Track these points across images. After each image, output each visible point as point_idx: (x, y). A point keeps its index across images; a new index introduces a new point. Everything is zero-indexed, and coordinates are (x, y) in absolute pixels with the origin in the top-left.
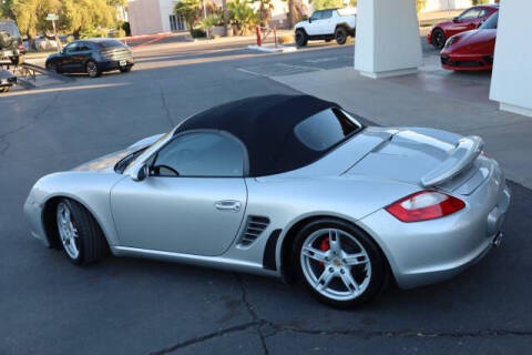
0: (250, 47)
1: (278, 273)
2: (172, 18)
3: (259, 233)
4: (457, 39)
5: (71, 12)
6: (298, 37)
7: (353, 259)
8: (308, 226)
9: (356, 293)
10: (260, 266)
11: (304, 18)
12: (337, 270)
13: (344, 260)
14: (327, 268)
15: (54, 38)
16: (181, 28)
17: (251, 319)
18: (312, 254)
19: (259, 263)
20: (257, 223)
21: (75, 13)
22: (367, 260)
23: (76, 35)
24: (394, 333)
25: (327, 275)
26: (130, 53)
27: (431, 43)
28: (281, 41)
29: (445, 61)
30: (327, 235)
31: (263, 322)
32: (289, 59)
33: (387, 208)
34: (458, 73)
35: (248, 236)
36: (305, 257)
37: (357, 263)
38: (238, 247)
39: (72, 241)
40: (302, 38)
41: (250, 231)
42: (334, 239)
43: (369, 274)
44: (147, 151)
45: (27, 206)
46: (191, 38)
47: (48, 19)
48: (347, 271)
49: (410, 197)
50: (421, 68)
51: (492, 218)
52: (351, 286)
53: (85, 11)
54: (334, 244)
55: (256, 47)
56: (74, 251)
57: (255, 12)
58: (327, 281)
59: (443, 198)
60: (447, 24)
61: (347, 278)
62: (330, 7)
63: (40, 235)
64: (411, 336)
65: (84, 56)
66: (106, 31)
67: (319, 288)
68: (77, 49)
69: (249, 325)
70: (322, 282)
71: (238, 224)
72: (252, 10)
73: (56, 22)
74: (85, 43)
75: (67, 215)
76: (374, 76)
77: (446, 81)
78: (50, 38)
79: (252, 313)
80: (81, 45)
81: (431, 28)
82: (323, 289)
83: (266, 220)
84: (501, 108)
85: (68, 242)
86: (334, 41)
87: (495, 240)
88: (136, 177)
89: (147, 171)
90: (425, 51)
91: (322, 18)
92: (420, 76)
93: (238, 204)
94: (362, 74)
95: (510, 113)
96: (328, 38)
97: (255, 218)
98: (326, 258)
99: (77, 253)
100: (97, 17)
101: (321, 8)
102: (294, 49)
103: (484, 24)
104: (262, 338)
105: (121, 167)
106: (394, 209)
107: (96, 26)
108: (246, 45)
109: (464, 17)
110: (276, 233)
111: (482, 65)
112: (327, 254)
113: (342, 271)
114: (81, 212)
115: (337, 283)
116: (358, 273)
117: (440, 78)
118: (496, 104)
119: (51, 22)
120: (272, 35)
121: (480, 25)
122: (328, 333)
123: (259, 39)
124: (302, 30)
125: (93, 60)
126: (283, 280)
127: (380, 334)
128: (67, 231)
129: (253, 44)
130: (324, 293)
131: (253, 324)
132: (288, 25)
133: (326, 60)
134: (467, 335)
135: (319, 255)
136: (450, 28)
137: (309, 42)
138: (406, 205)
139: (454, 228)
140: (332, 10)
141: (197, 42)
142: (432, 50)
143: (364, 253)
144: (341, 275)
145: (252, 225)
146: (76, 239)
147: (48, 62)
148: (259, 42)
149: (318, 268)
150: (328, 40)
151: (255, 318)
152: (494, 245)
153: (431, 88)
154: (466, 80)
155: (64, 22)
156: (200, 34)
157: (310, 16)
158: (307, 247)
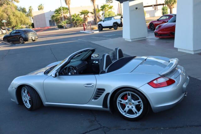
0: (81, 31)
1: (108, 109)
2: (50, 21)
3: (101, 94)
4: (160, 26)
5: (12, 19)
6: (99, 27)
7: (136, 102)
8: (119, 91)
9: (138, 115)
10: (102, 107)
11: (101, 21)
12: (130, 107)
13: (133, 103)
14: (127, 106)
15: (5, 29)
16: (54, 25)
17: (99, 126)
18: (121, 101)
19: (101, 106)
20: (100, 91)
21: (13, 20)
22: (142, 102)
23: (13, 28)
24: (153, 128)
25: (127, 109)
26: (36, 34)
27: (149, 28)
28: (92, 29)
29: (156, 34)
30: (126, 94)
31: (104, 127)
32: (97, 35)
33: (148, 83)
34: (161, 39)
35: (96, 96)
36: (118, 102)
37: (138, 104)
38: (93, 100)
39: (28, 101)
40: (101, 28)
41: (97, 94)
42: (129, 96)
43: (142, 107)
44: (57, 66)
45: (9, 89)
46: (58, 29)
47: (3, 22)
48: (134, 107)
49: (156, 79)
50: (147, 37)
51: (184, 86)
52: (136, 112)
53: (17, 19)
54: (129, 97)
55: (83, 31)
56: (28, 106)
57: (82, 18)
58: (127, 111)
59: (168, 79)
60: (155, 21)
61: (134, 109)
62: (110, 16)
63: (15, 100)
64: (159, 129)
65: (18, 35)
66: (24, 26)
67: (124, 114)
68: (16, 33)
69: (99, 128)
70: (125, 112)
71: (93, 91)
72: (81, 18)
73: (6, 23)
74: (18, 30)
75: (26, 92)
76: (130, 41)
77: (157, 41)
78: (3, 29)
79: (99, 124)
80: (17, 31)
81: (149, 23)
82: (125, 114)
83: (104, 90)
84: (179, 50)
85: (26, 102)
86: (113, 29)
87: (185, 94)
88: (54, 76)
89: (58, 74)
90: (148, 31)
91: (108, 20)
92: (147, 40)
93: (93, 84)
94: (125, 40)
95: (182, 52)
96: (110, 27)
97: (99, 89)
98: (126, 103)
99: (30, 106)
100: (22, 21)
101: (108, 17)
102: (98, 32)
103: (169, 21)
104: (105, 132)
105: (47, 73)
106: (151, 83)
107: (21, 24)
108: (80, 31)
109: (161, 19)
110: (108, 94)
111: (169, 35)
112: (127, 101)
113: (132, 107)
114: (31, 90)
115: (130, 112)
116: (138, 108)
117: (154, 40)
118: (177, 49)
119: (4, 23)
120: (89, 27)
121: (168, 21)
122: (129, 129)
123: (84, 28)
124: (101, 24)
125: (22, 37)
126: (110, 112)
127: (147, 129)
128: (26, 98)
129: (82, 30)
130: (125, 115)
131: (101, 128)
132: (95, 23)
133: (111, 35)
134: (179, 127)
135: (123, 102)
136: (156, 23)
137: (103, 29)
138: (155, 82)
139: (172, 90)
140: (112, 17)
141: (60, 30)
142: (150, 31)
143: (140, 100)
144: (132, 109)
145: (98, 92)
146: (29, 101)
147: (4, 38)
148: (84, 29)
149: (123, 106)
150: (110, 28)
151: (101, 126)
152: (185, 96)
153: (152, 44)
154: (164, 41)
155: (9, 23)
156: (61, 27)
157: (103, 20)
158: (119, 99)
